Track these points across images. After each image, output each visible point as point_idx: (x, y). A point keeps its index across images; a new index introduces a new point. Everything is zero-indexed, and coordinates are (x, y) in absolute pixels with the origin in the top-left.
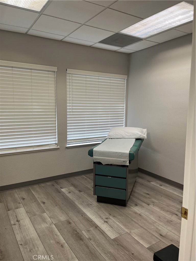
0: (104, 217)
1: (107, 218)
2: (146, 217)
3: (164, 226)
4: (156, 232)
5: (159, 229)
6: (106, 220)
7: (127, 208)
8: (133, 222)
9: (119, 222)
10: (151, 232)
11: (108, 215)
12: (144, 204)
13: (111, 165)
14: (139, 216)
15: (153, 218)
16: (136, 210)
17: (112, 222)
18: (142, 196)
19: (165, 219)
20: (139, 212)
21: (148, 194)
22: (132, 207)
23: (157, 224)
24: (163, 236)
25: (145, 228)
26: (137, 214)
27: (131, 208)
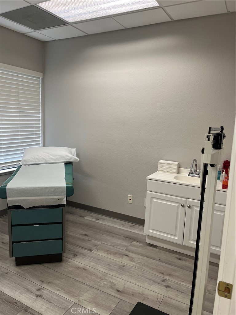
0: (34, 289)
1: (39, 290)
2: (93, 269)
3: (118, 276)
4: (112, 288)
5: (113, 283)
6: (38, 293)
7: (63, 264)
8: (78, 284)
9: (59, 290)
10: (105, 290)
11: (39, 283)
12: (85, 251)
13: (38, 207)
14: (84, 271)
15: (102, 269)
16: (77, 263)
17: (48, 294)
18: (79, 239)
19: (116, 265)
20: (83, 265)
21: (86, 235)
22: (70, 260)
23: (109, 275)
24: (121, 292)
25: (96, 286)
26: (81, 268)
27: (69, 262)
